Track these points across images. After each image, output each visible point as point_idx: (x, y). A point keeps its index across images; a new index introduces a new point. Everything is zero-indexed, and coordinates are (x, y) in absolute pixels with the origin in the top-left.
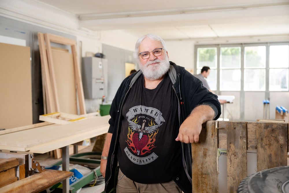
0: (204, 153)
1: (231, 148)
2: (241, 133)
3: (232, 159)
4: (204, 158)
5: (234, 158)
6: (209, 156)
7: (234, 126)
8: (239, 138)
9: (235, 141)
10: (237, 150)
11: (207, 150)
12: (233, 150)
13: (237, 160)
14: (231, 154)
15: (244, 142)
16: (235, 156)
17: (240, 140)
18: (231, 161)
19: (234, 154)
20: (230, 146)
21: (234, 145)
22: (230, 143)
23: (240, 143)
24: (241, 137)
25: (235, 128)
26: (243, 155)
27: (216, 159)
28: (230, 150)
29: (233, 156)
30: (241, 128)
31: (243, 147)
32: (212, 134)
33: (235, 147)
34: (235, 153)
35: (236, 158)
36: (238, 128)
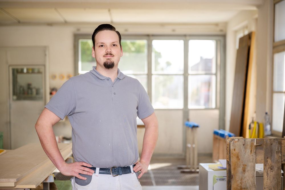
0: (243, 169)
1: (268, 162)
2: (277, 148)
3: (268, 172)
4: (243, 173)
5: (271, 171)
6: (248, 171)
7: (271, 142)
8: (276, 153)
9: (271, 156)
10: (273, 164)
11: (246, 165)
12: (269, 164)
13: (273, 173)
14: (268, 168)
15: (280, 156)
16: (271, 169)
17: (276, 155)
18: (267, 174)
19: (270, 168)
20: (267, 161)
21: (271, 159)
22: (267, 158)
23: (276, 157)
24: (277, 152)
25: (272, 144)
26: (278, 168)
27: (254, 174)
28: (267, 165)
29: (270, 169)
30: (278, 143)
31: (278, 161)
32: (251, 151)
33: (272, 161)
34: (272, 166)
35: (272, 171)
36: (274, 144)
